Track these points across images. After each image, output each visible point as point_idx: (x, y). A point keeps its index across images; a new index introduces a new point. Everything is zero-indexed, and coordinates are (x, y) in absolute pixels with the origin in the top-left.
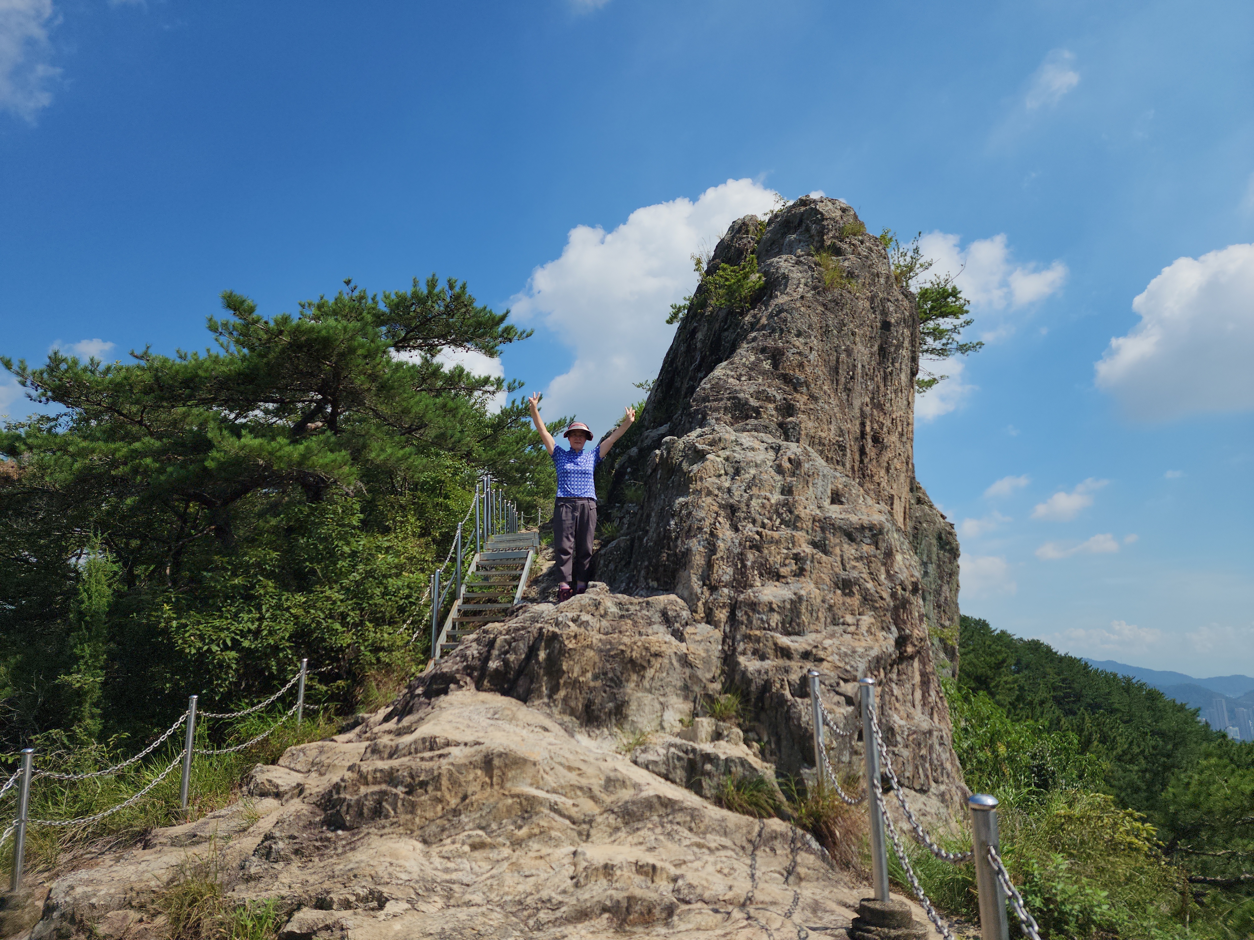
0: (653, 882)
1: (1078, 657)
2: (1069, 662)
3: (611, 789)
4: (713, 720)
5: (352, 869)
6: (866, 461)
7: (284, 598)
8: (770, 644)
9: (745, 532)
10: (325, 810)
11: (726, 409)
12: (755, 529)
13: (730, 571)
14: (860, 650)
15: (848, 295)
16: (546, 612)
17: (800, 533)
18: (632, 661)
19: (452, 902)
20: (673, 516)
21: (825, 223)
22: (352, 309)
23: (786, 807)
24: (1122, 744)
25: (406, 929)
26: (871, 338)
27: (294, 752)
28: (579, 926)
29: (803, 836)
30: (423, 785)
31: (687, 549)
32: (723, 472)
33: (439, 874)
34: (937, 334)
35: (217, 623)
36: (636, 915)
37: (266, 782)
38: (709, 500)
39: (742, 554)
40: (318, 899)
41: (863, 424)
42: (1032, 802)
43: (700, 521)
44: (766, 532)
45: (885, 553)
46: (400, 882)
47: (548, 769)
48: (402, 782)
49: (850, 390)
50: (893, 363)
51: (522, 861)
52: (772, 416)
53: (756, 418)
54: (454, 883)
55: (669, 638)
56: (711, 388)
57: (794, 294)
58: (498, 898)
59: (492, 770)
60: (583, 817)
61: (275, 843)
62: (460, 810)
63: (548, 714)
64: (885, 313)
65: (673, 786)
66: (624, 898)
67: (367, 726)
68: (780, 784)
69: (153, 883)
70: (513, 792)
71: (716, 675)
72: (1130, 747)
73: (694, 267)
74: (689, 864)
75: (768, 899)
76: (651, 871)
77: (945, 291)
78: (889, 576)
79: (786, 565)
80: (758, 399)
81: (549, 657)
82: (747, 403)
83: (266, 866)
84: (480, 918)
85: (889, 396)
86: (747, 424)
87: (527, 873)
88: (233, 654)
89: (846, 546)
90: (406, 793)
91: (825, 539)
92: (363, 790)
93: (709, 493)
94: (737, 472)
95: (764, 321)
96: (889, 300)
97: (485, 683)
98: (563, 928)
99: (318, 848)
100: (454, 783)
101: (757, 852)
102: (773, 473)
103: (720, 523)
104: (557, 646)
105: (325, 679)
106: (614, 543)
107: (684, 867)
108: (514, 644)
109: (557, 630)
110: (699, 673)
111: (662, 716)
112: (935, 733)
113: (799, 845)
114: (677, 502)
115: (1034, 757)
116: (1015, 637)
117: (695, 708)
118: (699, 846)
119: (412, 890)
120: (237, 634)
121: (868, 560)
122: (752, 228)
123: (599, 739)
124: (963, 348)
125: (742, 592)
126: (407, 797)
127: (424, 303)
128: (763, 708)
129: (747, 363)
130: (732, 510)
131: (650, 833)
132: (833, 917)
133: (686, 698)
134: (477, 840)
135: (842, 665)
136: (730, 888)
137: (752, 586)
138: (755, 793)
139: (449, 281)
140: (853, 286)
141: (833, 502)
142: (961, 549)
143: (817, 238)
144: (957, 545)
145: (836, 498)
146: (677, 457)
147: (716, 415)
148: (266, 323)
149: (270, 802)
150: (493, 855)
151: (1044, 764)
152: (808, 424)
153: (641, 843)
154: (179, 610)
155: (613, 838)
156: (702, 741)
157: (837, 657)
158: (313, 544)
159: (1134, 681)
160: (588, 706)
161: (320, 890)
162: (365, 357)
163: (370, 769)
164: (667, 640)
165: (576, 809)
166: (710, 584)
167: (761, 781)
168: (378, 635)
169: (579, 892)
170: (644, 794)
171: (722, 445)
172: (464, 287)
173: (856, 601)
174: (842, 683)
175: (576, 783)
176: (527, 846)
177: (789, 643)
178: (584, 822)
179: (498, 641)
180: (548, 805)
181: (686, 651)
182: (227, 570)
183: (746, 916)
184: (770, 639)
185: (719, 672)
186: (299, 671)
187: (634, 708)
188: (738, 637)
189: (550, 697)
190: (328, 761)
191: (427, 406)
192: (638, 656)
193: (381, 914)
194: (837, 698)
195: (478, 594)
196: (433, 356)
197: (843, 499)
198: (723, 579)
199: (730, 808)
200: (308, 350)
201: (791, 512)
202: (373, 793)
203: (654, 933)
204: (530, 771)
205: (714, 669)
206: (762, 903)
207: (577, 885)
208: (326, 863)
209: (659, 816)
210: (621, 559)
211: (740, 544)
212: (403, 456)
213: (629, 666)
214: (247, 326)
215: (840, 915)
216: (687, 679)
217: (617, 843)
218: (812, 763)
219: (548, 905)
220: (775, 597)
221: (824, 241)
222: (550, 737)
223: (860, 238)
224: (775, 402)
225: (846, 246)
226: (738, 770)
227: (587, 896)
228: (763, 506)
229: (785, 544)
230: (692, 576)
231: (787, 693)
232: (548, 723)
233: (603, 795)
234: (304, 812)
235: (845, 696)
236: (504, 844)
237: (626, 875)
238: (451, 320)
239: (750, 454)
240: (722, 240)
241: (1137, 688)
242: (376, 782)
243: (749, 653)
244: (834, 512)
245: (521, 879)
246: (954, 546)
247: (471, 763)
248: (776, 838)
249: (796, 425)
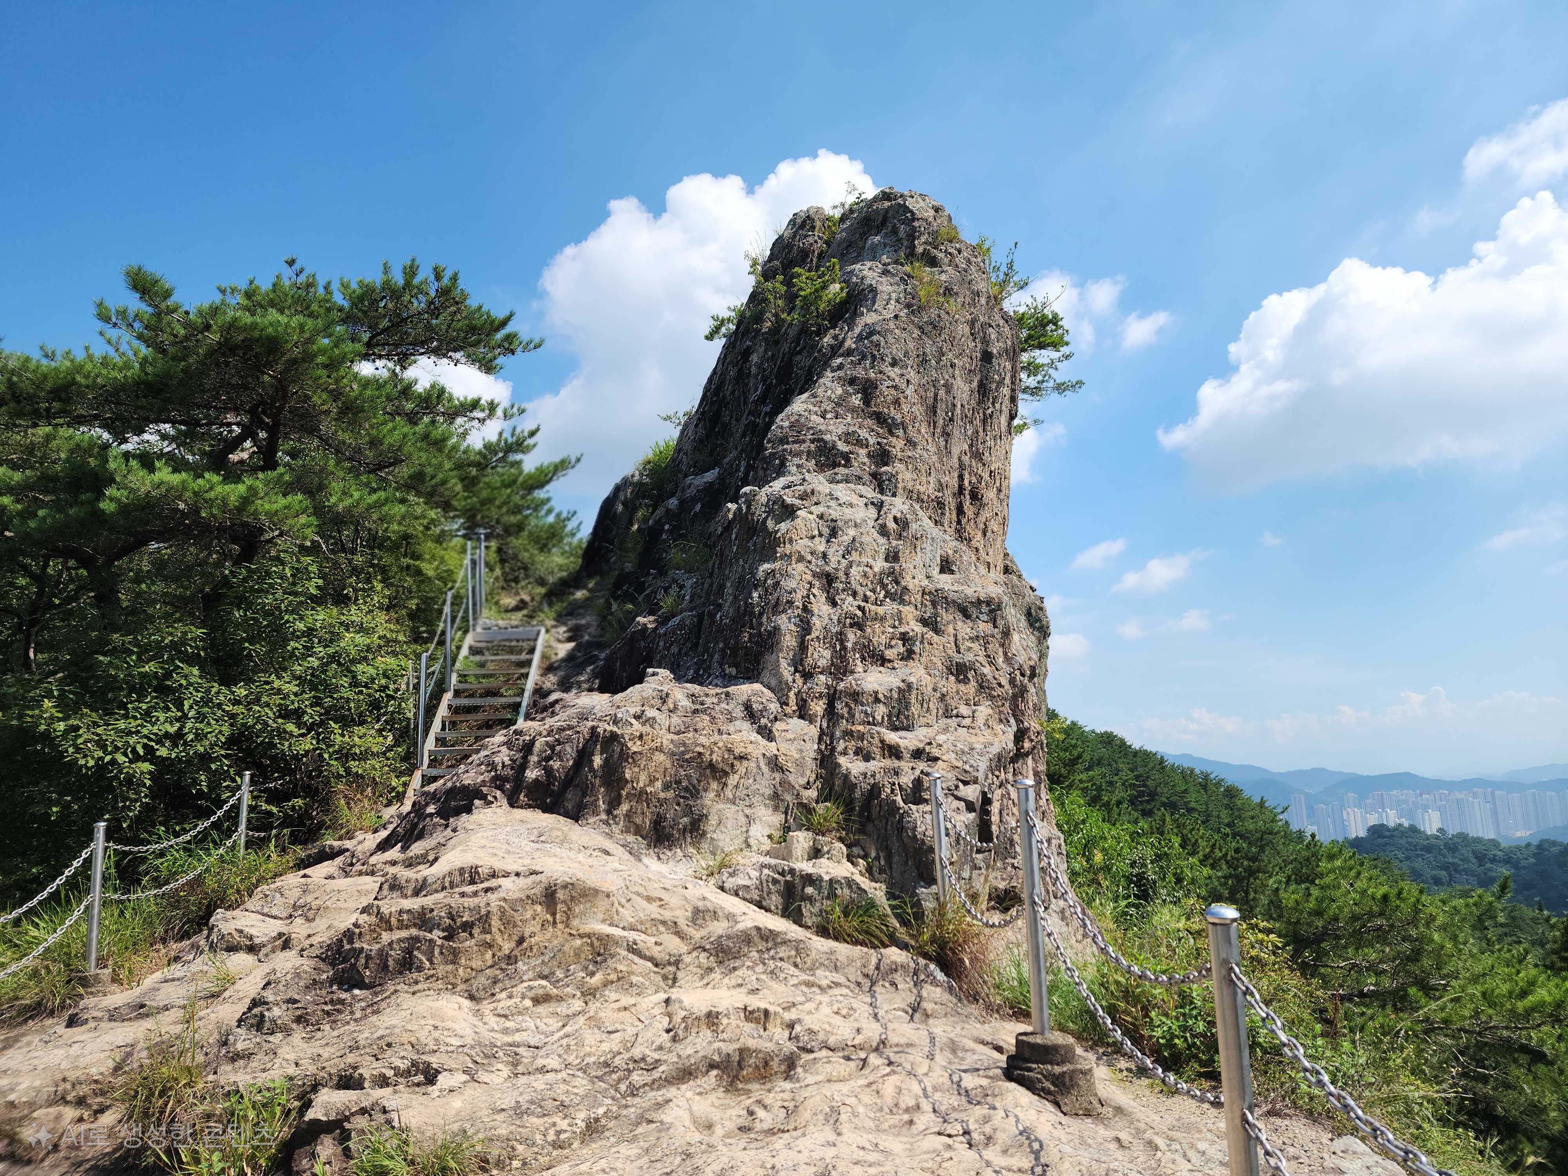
0: (765, 1030)
1: (1154, 751)
2: (1144, 757)
3: (698, 922)
4: (810, 834)
5: (381, 1038)
6: (964, 521)
7: (214, 690)
8: (876, 741)
9: (844, 606)
10: (333, 965)
11: (809, 453)
12: (856, 603)
13: (827, 654)
14: (979, 746)
15: (946, 317)
16: (598, 707)
17: (907, 608)
18: (711, 766)
19: (521, 1069)
20: (756, 587)
21: (916, 224)
22: (298, 300)
23: (902, 933)
24: (1204, 847)
25: (469, 1107)
26: (970, 371)
27: (268, 893)
28: (684, 1087)
29: (926, 966)
30: (467, 927)
31: (775, 628)
32: (816, 532)
33: (498, 1036)
34: (1033, 368)
35: (122, 725)
36: (751, 1070)
37: (234, 933)
38: (801, 567)
39: (841, 633)
40: (341, 1077)
41: (961, 477)
42: (1131, 915)
43: (790, 593)
44: (868, 606)
45: (1003, 632)
46: (450, 1049)
47: (623, 901)
48: (439, 925)
49: (948, 435)
50: (993, 404)
51: (601, 1014)
52: (864, 464)
53: (845, 466)
54: (518, 1046)
55: (755, 737)
56: (790, 427)
57: (884, 312)
58: (578, 1061)
59: (556, 904)
60: (667, 957)
61: (268, 1010)
62: (516, 956)
63: (607, 834)
64: (985, 341)
65: (768, 914)
66: (735, 1050)
67: (353, 856)
68: (892, 907)
69: (94, 1071)
70: (581, 931)
71: (812, 780)
72: (1212, 851)
73: (749, 269)
74: (800, 1007)
75: (903, 1041)
76: (762, 1016)
77: (1044, 316)
78: (1008, 659)
79: (892, 647)
80: (847, 442)
81: (606, 764)
82: (834, 447)
83: (258, 1040)
84: (561, 1086)
85: (988, 444)
86: (836, 474)
87: (609, 1029)
88: (146, 766)
89: (960, 624)
90: (444, 938)
91: (936, 615)
92: (386, 937)
93: (801, 559)
94: (834, 533)
95: (849, 343)
96: (990, 326)
97: (521, 797)
98: (664, 1091)
99: (328, 1013)
100: (507, 922)
101: (874, 988)
102: (876, 534)
103: (814, 596)
104: (618, 749)
105: (275, 797)
106: (676, 620)
107: (793, 1010)
108: (558, 748)
109: (615, 729)
110: (791, 778)
111: (747, 831)
112: (1054, 841)
113: (922, 977)
114: (761, 569)
115: (1133, 864)
116: (1087, 729)
117: (786, 821)
118: (809, 984)
119: (468, 1058)
120: (150, 739)
121: (984, 640)
122: (818, 224)
123: (671, 863)
124: (1061, 388)
125: (842, 680)
126: (446, 943)
127: (398, 298)
128: (869, 819)
129: (833, 396)
130: (829, 579)
131: (750, 972)
132: (976, 1057)
133: (776, 809)
134: (541, 992)
135: (959, 764)
136: (858, 1031)
137: (852, 672)
138: (866, 919)
139: (435, 269)
140: (953, 305)
141: (942, 571)
142: (1052, 628)
143: (906, 243)
144: (1048, 622)
145: (946, 567)
146: (759, 512)
147: (796, 460)
148: (187, 313)
149: (241, 959)
150: (562, 1009)
151: (1143, 873)
152: (905, 476)
153: (740, 985)
154: (67, 708)
155: (705, 981)
156: (797, 859)
157: (954, 756)
158: (253, 619)
159: (1212, 776)
160: (658, 822)
161: (343, 1066)
162: (326, 367)
163: (393, 909)
164: (753, 739)
165: (659, 948)
166: (804, 670)
167: (872, 904)
168: (347, 739)
169: (679, 1047)
170: (741, 926)
171: (815, 499)
172: (454, 278)
173: (970, 689)
174: (961, 784)
175: (658, 917)
176: (602, 996)
177: (898, 740)
178: (669, 964)
179: (538, 744)
180: (625, 944)
181: (776, 752)
182: (133, 653)
183: (886, 1062)
184: (876, 736)
185: (814, 776)
186: (239, 788)
187: (714, 823)
188: (838, 734)
189: (609, 812)
190: (317, 902)
191: (405, 436)
192: (719, 759)
193: (434, 1090)
194: (956, 804)
195: (473, 684)
196: (404, 368)
197: (954, 568)
198: (819, 664)
199: (836, 939)
200: (245, 354)
201: (897, 583)
202: (400, 940)
203: (777, 1089)
204: (602, 904)
205: (808, 772)
206: (897, 1045)
207: (674, 1040)
208: (342, 1030)
209: (758, 951)
210: (687, 640)
211: (839, 622)
212: (376, 502)
213: (708, 772)
214: (158, 315)
215: (982, 1054)
216: (778, 785)
217: (710, 986)
218: (931, 881)
219: (642, 1065)
220: (880, 685)
221: (915, 246)
222: (613, 863)
223: (958, 246)
224: (867, 447)
225: (942, 255)
226: (844, 893)
227: (690, 1051)
228: (865, 575)
229: (891, 622)
230: (781, 660)
231: (899, 799)
232: (608, 845)
233: (690, 929)
234: (305, 968)
235: (964, 800)
236: (574, 995)
237: (734, 1024)
238: (434, 321)
239: (848, 511)
240: (781, 237)
241: (1215, 785)
242: (402, 926)
243: (851, 752)
244: (945, 582)
245: (604, 1036)
246: (1044, 623)
247: (528, 897)
248: (896, 970)
249: (892, 477)
